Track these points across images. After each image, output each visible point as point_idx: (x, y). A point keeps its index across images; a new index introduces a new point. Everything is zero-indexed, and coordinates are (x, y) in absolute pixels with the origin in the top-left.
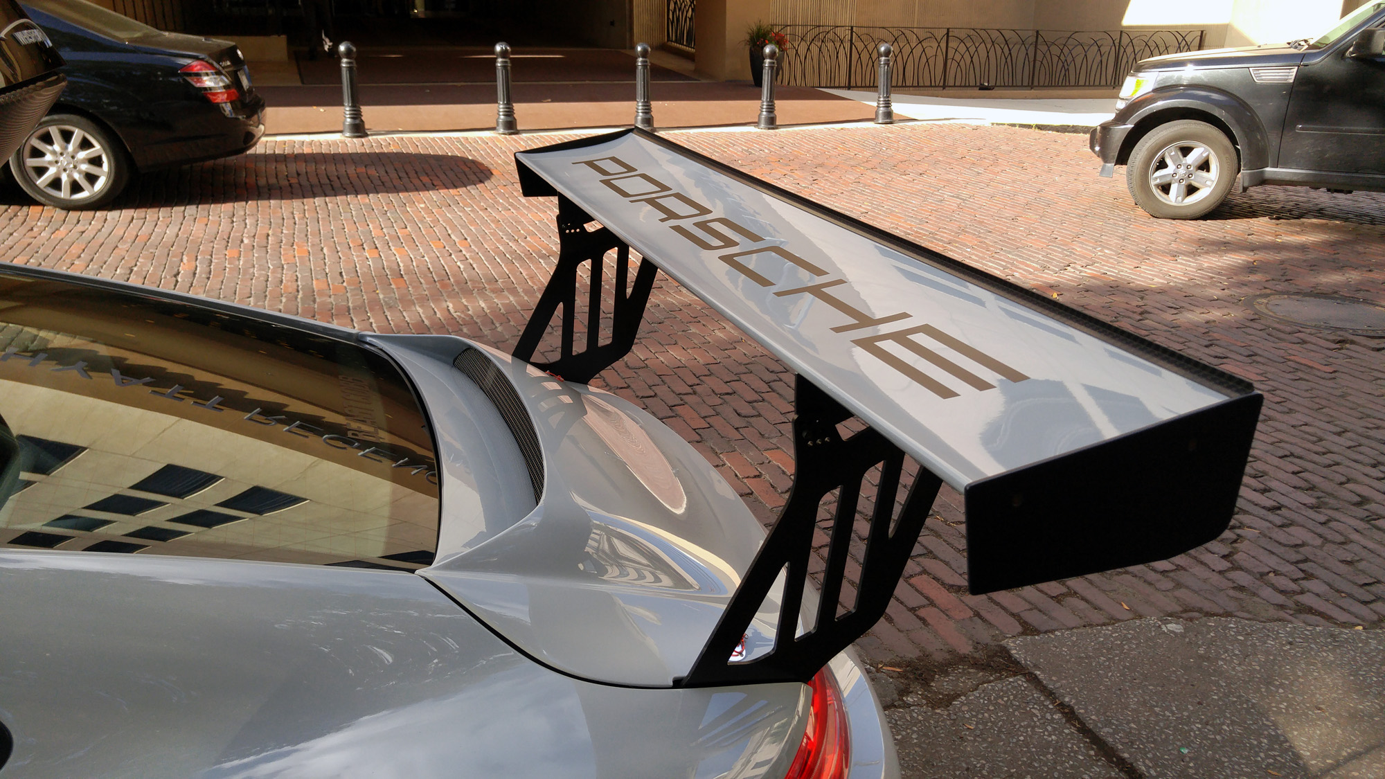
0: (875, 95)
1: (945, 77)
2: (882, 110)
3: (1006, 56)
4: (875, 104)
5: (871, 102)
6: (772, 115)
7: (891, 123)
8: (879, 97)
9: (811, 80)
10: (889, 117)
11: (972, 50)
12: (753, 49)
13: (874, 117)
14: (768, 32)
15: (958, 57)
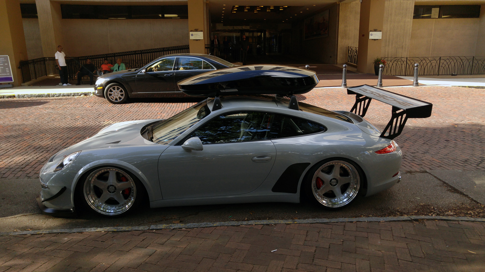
0: (413, 78)
1: (439, 72)
2: (415, 82)
3: (462, 65)
4: (413, 80)
5: (412, 80)
6: (381, 83)
7: (418, 86)
8: (414, 79)
9: (393, 73)
10: (417, 84)
11: (449, 63)
12: (375, 65)
13: (412, 84)
14: (380, 60)
15: (444, 66)
